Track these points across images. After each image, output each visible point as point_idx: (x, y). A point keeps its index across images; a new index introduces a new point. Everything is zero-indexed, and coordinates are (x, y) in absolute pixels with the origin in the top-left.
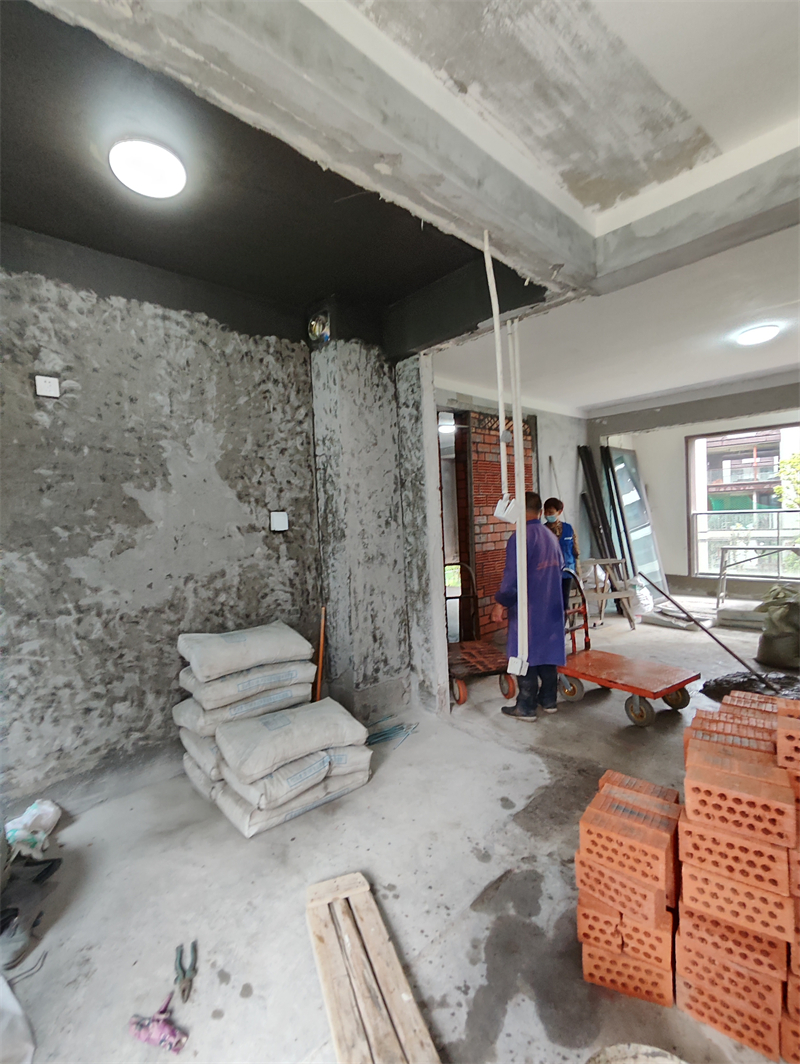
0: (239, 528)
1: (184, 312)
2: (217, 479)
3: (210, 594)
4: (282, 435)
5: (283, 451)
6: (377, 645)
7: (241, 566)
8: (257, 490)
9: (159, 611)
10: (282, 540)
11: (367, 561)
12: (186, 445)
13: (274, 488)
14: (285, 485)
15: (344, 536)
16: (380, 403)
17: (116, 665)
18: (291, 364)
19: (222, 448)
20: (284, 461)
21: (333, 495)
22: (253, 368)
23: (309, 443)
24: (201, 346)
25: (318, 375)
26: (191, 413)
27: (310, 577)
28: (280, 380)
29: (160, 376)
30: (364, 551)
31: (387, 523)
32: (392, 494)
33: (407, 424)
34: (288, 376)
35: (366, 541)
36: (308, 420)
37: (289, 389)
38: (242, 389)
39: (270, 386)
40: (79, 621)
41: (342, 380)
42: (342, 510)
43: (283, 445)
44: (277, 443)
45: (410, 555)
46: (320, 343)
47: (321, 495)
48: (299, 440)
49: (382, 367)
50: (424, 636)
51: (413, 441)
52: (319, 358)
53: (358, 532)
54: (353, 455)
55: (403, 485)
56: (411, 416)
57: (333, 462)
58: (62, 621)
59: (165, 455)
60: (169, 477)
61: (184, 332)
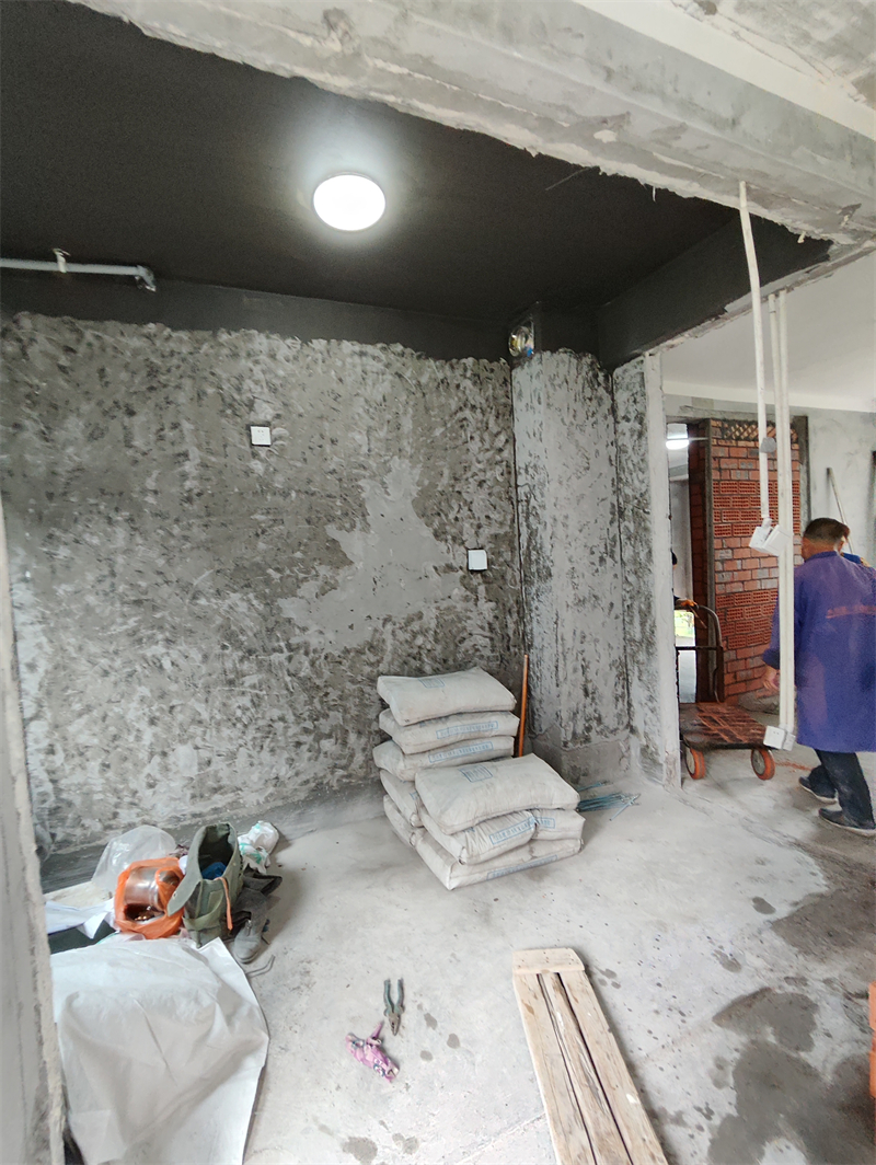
0: (436, 568)
1: (379, 345)
2: (413, 517)
3: (408, 636)
4: (480, 466)
5: (481, 484)
6: (589, 700)
7: (438, 608)
8: (454, 526)
9: (360, 652)
10: (481, 580)
11: (577, 604)
12: (383, 483)
13: (472, 524)
14: (483, 521)
15: (550, 575)
16: (594, 419)
17: (322, 702)
18: (490, 386)
19: (419, 484)
20: (483, 494)
21: (537, 530)
22: (449, 396)
23: (509, 473)
24: (397, 379)
25: (520, 395)
26: (388, 450)
27: (511, 622)
28: (478, 406)
29: (358, 414)
30: (573, 592)
31: (602, 560)
32: (609, 526)
33: (627, 441)
34: (487, 400)
35: (576, 581)
36: (509, 447)
37: (487, 415)
38: (439, 420)
39: (467, 413)
40: (290, 659)
41: (549, 397)
42: (547, 546)
43: (481, 477)
44: (475, 474)
45: (631, 598)
46: (524, 357)
47: (524, 530)
48: (499, 470)
49: (596, 376)
50: (647, 693)
51: (635, 461)
52: (520, 375)
53: (566, 571)
54: (560, 483)
55: (621, 514)
56: (632, 431)
57: (537, 493)
58: (276, 658)
59: (363, 495)
60: (368, 517)
61: (380, 366)
